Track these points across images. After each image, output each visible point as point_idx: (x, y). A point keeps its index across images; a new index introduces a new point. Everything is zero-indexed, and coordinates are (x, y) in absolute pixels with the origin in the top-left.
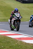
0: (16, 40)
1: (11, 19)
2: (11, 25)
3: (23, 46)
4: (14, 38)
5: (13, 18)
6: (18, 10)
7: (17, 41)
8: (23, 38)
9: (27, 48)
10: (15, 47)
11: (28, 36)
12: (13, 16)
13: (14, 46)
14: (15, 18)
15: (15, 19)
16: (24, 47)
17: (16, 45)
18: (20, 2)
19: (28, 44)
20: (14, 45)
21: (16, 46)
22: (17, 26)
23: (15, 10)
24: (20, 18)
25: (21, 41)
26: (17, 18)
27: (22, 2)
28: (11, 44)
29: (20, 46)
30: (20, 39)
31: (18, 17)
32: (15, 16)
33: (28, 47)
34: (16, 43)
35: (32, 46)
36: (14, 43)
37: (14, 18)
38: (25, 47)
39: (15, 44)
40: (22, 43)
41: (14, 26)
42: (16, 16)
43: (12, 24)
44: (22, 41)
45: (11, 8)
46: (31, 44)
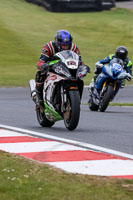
0: (27, 161)
1: (41, 78)
2: (42, 104)
3: (53, 186)
4: (18, 154)
5: (51, 74)
6: (71, 39)
7: (30, 166)
8: (54, 153)
9: (68, 195)
10: (20, 189)
11: (75, 145)
12: (51, 66)
13: (17, 187)
14: (62, 71)
15: (59, 79)
16: (56, 190)
17: (26, 181)
18: (41, 8)
19: (74, 176)
20: (18, 182)
21: (24, 184)
22: (69, 108)
23: (60, 40)
24: (83, 73)
25: (47, 167)
26: (68, 75)
27: (48, 5)
28: (5, 178)
29: (40, 185)
30: (43, 155)
31: (70, 67)
32: (61, 63)
33: (74, 190)
34: (25, 173)
35: (89, 185)
36: (17, 175)
37: (54, 72)
38: (61, 188)
39: (23, 178)
40: (51, 175)
41: (54, 110)
42: (64, 64)
43: (49, 98)
44: (51, 164)
45: (7, 31)
46: (86, 176)
